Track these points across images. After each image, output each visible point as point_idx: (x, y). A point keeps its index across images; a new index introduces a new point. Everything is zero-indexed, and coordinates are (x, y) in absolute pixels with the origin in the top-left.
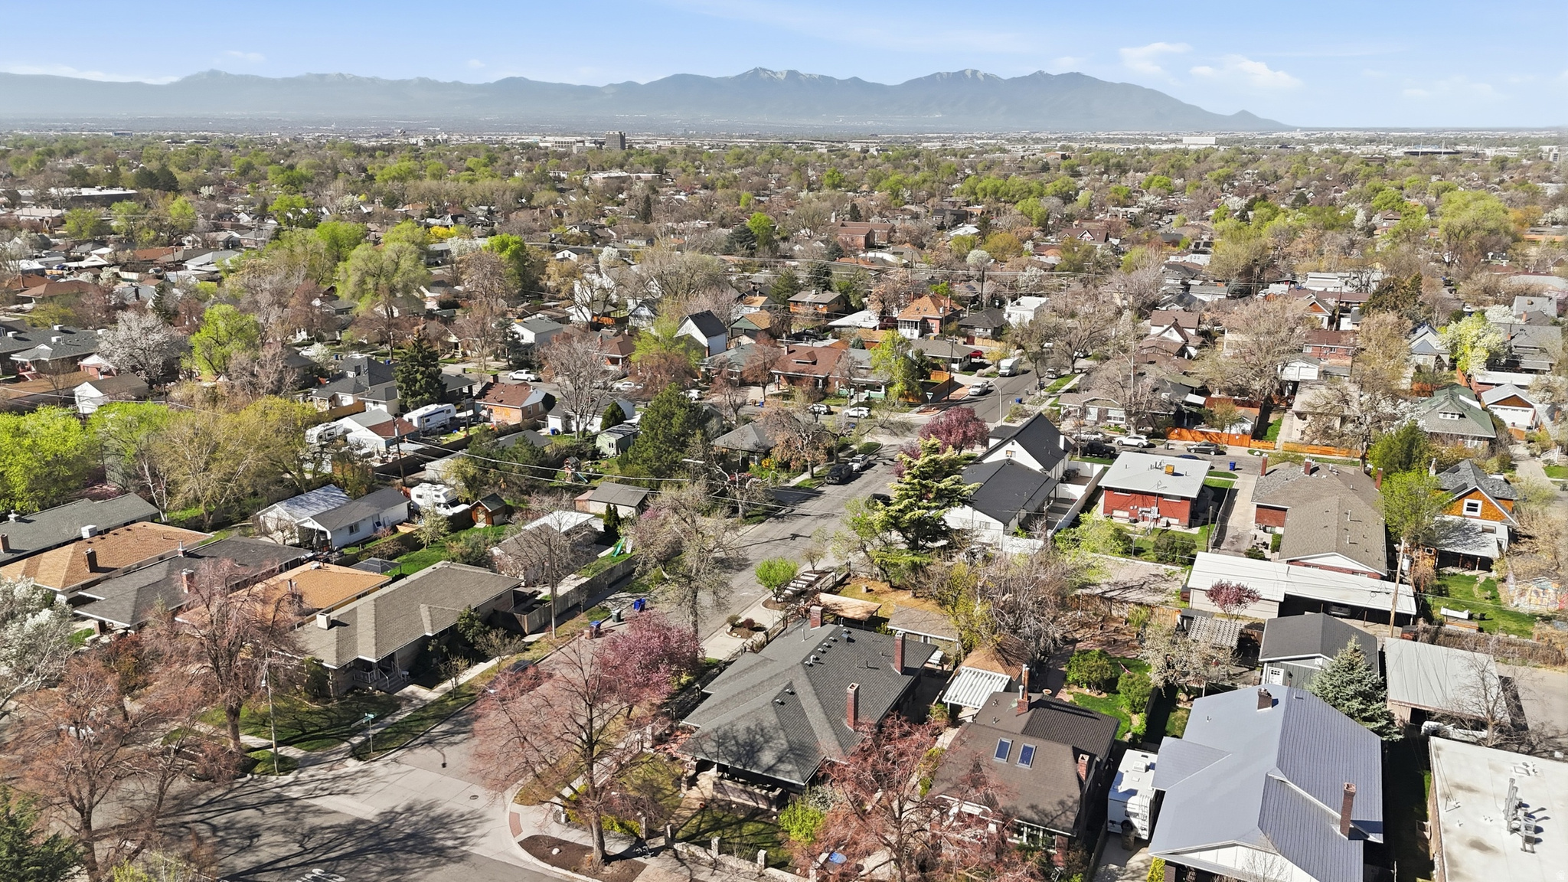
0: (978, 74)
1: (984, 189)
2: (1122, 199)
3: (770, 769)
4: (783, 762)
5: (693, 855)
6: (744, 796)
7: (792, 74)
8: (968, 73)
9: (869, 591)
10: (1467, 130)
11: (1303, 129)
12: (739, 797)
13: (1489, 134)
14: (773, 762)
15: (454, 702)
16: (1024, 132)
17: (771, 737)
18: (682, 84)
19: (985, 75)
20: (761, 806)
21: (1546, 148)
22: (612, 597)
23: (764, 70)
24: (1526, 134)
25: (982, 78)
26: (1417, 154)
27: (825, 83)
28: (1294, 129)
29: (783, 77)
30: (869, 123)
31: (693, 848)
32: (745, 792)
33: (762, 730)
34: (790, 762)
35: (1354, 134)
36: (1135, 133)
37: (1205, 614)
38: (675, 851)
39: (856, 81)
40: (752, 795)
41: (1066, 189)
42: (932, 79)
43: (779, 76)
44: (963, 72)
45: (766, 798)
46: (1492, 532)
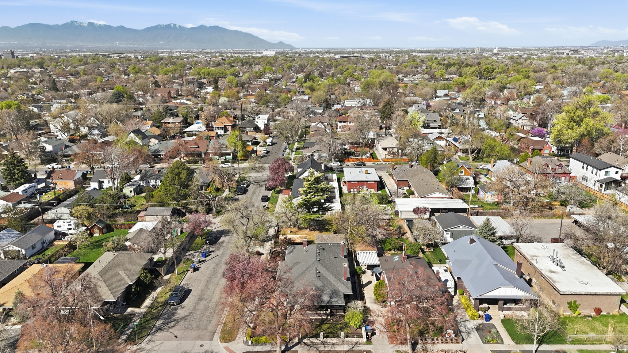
0: (176, 26)
1: (203, 73)
2: (258, 75)
3: (329, 302)
4: (332, 298)
5: (312, 342)
6: (316, 316)
7: (91, 24)
8: (172, 25)
9: (291, 232)
10: (354, 49)
11: (302, 49)
12: (313, 316)
13: (361, 50)
14: (329, 299)
15: (156, 311)
16: (200, 50)
17: (323, 290)
18: (34, 27)
19: (179, 26)
20: (323, 318)
21: (381, 54)
22: (187, 254)
23: (76, 22)
24: (372, 50)
25: (178, 27)
26: (344, 57)
27: (107, 28)
28: (299, 49)
29: (86, 25)
30: (131, 45)
31: (311, 339)
32: (317, 314)
33: (318, 288)
34: (335, 298)
35: (320, 50)
36: (243, 50)
37: (415, 219)
38: (304, 342)
39: (122, 27)
40: (319, 315)
41: (235, 72)
42: (156, 27)
43: (84, 24)
44: (170, 25)
45: (326, 314)
46: (468, 179)
